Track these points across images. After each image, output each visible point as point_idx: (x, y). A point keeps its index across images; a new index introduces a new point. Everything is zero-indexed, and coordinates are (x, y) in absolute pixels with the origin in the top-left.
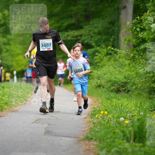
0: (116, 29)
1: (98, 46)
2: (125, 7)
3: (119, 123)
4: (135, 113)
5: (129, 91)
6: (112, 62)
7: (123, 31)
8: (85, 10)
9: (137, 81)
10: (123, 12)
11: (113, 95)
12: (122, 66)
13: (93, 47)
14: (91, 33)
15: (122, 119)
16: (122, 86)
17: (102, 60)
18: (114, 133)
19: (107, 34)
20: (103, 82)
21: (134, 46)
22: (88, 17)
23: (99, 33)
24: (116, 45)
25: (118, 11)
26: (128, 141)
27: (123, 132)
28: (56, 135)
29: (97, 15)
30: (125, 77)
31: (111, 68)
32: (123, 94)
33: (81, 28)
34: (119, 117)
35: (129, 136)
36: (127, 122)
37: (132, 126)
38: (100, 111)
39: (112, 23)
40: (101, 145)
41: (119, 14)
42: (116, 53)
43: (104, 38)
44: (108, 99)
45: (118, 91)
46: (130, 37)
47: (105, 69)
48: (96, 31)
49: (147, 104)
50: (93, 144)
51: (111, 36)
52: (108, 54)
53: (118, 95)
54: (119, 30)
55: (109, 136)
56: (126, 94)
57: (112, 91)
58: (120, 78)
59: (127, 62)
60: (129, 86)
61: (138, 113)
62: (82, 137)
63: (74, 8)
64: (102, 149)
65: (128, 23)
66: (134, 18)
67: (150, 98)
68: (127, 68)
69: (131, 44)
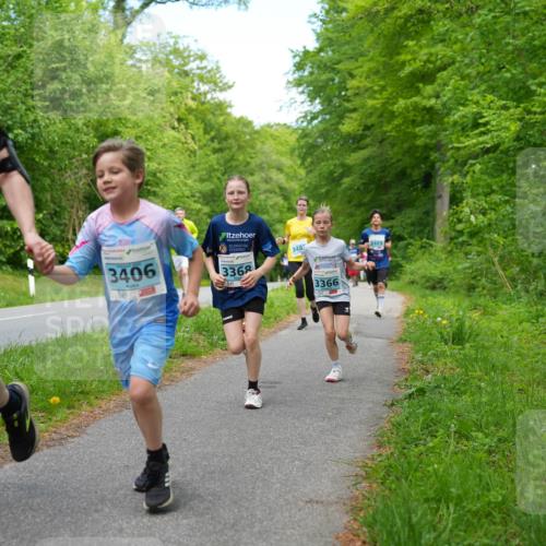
0: (431, 219)
1: (411, 238)
2: (440, 197)
3: (436, 323)
4: (454, 312)
5: (445, 288)
6: (427, 255)
7: (439, 222)
8: (397, 200)
9: (455, 276)
10: (439, 202)
11: (428, 292)
12: (438, 260)
13: (406, 239)
14: (404, 224)
15: (439, 319)
16: (439, 283)
17: (415, 253)
18: (431, 334)
19: (420, 224)
20: (417, 278)
21: (452, 239)
22: (400, 207)
23: (413, 224)
24: (431, 236)
25: (433, 200)
26: (446, 344)
27: (441, 333)
28: (367, 336)
29: (410, 204)
30: (441, 273)
31: (426, 263)
32: (439, 291)
33: (393, 218)
34: (435, 317)
35: (447, 337)
36: (444, 322)
37: (451, 327)
38: (414, 310)
39: (427, 213)
40: (417, 348)
41: (434, 204)
42: (431, 245)
43: (418, 229)
44: (423, 297)
45: (433, 288)
46: (447, 229)
47: (419, 264)
48: (409, 221)
49: (466, 303)
50: (407, 347)
51: (425, 227)
52: (422, 247)
53: (435, 293)
54: (434, 221)
55: (425, 338)
56: (442, 292)
57: (427, 288)
58: (436, 273)
59: (443, 256)
60: (445, 283)
61: (458, 311)
62: (395, 338)
63: (385, 197)
64: (417, 352)
65: (445, 213)
66: (450, 208)
67: (470, 296)
68: (443, 262)
69: (448, 236)
